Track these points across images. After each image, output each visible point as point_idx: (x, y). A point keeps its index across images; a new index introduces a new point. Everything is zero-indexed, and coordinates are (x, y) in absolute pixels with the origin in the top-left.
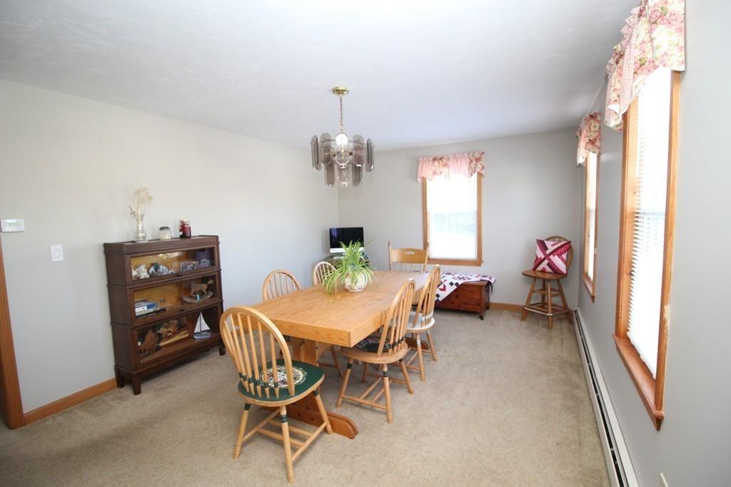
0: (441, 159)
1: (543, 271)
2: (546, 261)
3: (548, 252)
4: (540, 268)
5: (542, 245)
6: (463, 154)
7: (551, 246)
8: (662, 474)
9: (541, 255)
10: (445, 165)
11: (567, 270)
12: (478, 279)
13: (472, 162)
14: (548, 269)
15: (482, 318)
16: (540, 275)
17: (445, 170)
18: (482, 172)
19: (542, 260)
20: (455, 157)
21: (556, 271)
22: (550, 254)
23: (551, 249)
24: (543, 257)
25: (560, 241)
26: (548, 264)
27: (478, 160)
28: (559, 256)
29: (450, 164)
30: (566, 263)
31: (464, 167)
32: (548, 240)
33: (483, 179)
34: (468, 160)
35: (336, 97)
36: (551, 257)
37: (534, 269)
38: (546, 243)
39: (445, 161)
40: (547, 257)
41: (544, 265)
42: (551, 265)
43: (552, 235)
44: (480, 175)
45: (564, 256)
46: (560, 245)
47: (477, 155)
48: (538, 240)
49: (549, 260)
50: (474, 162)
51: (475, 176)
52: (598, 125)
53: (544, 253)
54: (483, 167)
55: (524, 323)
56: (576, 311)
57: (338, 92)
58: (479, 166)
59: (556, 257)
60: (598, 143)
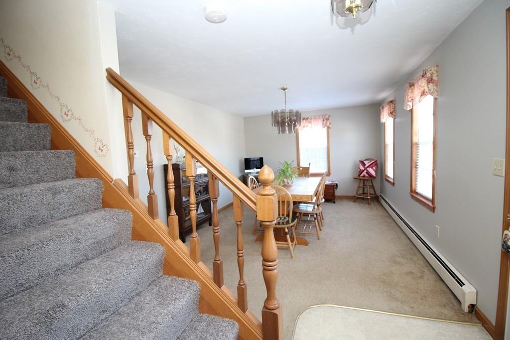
0: (307, 119)
1: (364, 176)
2: (365, 171)
3: (366, 166)
4: (362, 175)
5: (363, 163)
6: (319, 116)
7: (367, 164)
8: (436, 226)
9: (362, 168)
10: (310, 122)
11: (376, 175)
12: (330, 183)
13: (324, 120)
14: (367, 175)
15: (334, 202)
16: (362, 178)
17: (310, 125)
18: (330, 126)
19: (364, 171)
20: (315, 118)
21: (370, 175)
22: (367, 167)
23: (367, 165)
24: (364, 169)
25: (371, 161)
26: (367, 173)
27: (327, 119)
28: (372, 168)
29: (312, 121)
30: (375, 171)
31: (320, 122)
32: (365, 160)
33: (330, 130)
34: (322, 120)
35: (283, 91)
36: (368, 169)
37: (359, 176)
38: (365, 162)
39: (309, 120)
40: (366, 169)
41: (364, 173)
42: (368, 173)
43: (367, 158)
44: (328, 128)
45: (374, 168)
46: (372, 162)
47: (327, 117)
48: (360, 161)
49: (367, 170)
50: (325, 121)
51: (326, 128)
52: (394, 106)
53: (364, 167)
54: (330, 123)
55: (356, 203)
56: (380, 195)
57: (284, 89)
58: (328, 123)
59: (370, 169)
60: (394, 114)
